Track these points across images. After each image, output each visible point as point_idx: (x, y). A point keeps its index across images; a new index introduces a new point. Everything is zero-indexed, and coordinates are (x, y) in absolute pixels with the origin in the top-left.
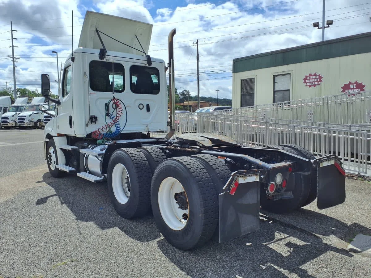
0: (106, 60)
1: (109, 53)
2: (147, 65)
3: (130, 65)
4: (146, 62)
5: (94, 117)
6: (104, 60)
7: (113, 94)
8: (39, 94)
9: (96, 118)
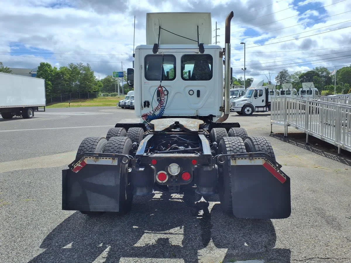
0: (159, 53)
1: (161, 46)
2: (199, 53)
3: (182, 54)
4: (198, 51)
5: (147, 102)
6: (158, 53)
7: (161, 82)
8: (243, 81)
9: (148, 103)
